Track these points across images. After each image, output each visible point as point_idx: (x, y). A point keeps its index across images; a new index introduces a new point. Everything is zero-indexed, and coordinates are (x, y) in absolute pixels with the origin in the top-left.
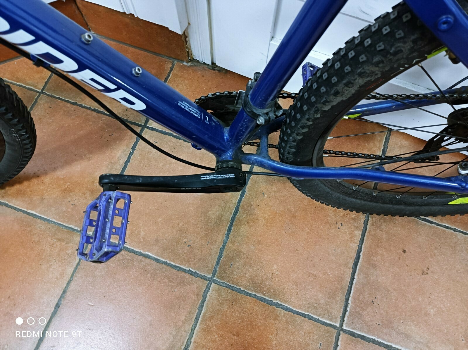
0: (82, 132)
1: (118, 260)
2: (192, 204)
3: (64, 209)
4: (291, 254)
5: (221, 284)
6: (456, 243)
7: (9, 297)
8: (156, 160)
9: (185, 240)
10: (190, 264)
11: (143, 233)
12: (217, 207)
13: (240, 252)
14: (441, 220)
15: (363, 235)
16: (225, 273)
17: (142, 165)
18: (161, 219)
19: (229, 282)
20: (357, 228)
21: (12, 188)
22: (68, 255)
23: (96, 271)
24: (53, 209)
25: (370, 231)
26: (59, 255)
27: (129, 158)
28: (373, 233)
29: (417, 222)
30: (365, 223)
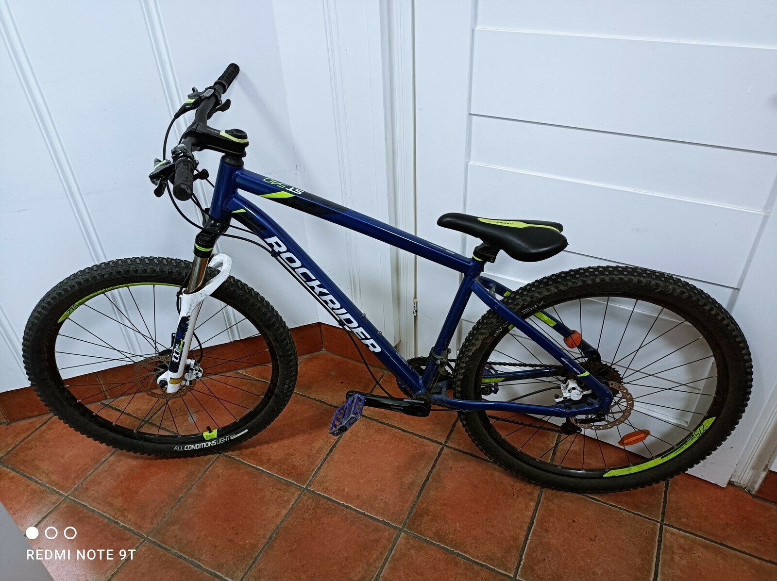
0: (307, 414)
1: (324, 508)
2: (390, 471)
3: (286, 467)
4: (472, 516)
5: (410, 534)
6: (621, 518)
7: (233, 528)
8: (363, 438)
9: (382, 497)
10: (384, 516)
11: (347, 490)
12: (411, 475)
13: (428, 510)
14: (608, 500)
15: (537, 506)
16: (414, 525)
17: (351, 440)
18: (363, 481)
19: (416, 532)
20: (531, 500)
21: (247, 450)
22: (284, 500)
23: (305, 514)
24: (276, 467)
25: (543, 503)
26: (277, 500)
28: (545, 505)
29: (585, 500)
30: (539, 497)
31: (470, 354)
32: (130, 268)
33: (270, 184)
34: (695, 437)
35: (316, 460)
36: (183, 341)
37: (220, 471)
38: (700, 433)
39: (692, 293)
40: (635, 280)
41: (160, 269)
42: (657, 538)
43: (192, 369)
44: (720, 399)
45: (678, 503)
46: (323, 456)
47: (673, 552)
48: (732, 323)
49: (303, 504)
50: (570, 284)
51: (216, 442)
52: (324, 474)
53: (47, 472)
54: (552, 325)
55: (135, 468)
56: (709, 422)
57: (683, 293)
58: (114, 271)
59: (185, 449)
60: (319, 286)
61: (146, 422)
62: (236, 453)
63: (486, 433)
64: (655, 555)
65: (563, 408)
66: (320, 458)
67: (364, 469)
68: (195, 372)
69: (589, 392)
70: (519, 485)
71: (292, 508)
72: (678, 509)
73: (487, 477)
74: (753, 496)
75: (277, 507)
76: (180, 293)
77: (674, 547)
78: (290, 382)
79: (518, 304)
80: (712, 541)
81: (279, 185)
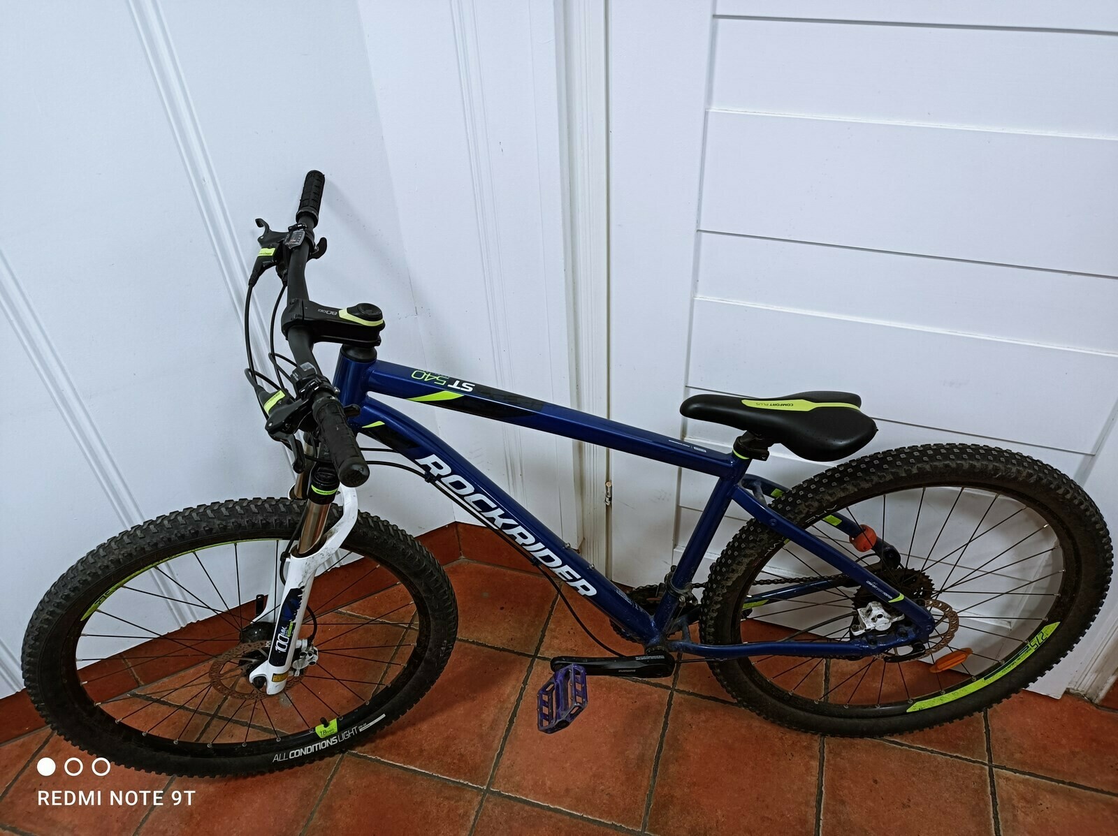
0: (461, 668)
1: (522, 818)
2: (604, 743)
3: (449, 761)
4: (736, 795)
6: (936, 767)
9: (602, 787)
10: (612, 816)
11: (548, 783)
12: (636, 745)
13: (672, 797)
15: (821, 766)
16: (658, 824)
18: (568, 764)
20: (812, 757)
21: (384, 740)
22: (460, 815)
23: (496, 832)
24: (435, 761)
25: (828, 760)
26: (448, 816)
27: (521, 694)
28: (832, 762)
29: (883, 745)
30: (821, 750)
31: (730, 584)
32: (198, 526)
33: (422, 381)
34: (1030, 649)
35: (493, 741)
36: (294, 622)
37: (350, 782)
38: (1037, 643)
39: (1041, 475)
40: (966, 465)
41: (247, 522)
42: (989, 788)
43: (304, 654)
44: (1067, 600)
45: (1005, 731)
46: (501, 732)
47: (1014, 806)
48: (1092, 506)
49: (490, 816)
50: (875, 479)
51: (337, 738)
52: (509, 762)
53: (70, 827)
54: (836, 524)
55: (214, 798)
56: (1050, 629)
57: (1030, 475)
58: (173, 536)
59: (290, 757)
60: (501, 516)
61: (213, 717)
62: (368, 747)
63: (747, 680)
64: (992, 816)
65: (866, 644)
66: (498, 737)
67: (567, 745)
68: (308, 657)
69: (900, 618)
70: (791, 736)
71: (473, 825)
72: (1006, 740)
73: (743, 731)
74: (1097, 706)
75: (451, 827)
76: (285, 555)
77: (1013, 799)
78: (449, 642)
79: (801, 512)
80: (1059, 782)
81: (435, 380)
